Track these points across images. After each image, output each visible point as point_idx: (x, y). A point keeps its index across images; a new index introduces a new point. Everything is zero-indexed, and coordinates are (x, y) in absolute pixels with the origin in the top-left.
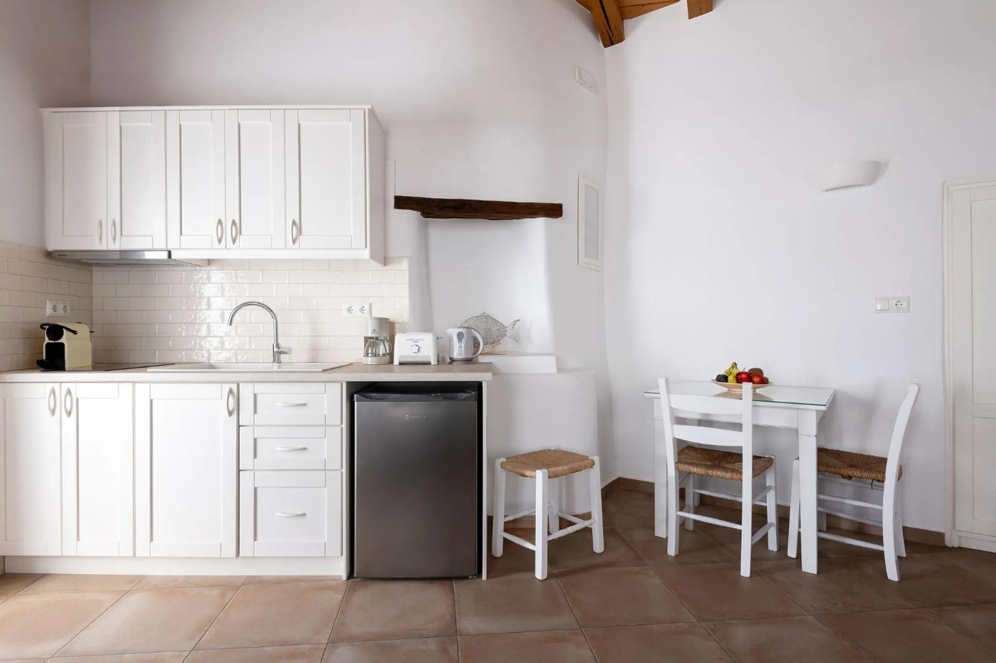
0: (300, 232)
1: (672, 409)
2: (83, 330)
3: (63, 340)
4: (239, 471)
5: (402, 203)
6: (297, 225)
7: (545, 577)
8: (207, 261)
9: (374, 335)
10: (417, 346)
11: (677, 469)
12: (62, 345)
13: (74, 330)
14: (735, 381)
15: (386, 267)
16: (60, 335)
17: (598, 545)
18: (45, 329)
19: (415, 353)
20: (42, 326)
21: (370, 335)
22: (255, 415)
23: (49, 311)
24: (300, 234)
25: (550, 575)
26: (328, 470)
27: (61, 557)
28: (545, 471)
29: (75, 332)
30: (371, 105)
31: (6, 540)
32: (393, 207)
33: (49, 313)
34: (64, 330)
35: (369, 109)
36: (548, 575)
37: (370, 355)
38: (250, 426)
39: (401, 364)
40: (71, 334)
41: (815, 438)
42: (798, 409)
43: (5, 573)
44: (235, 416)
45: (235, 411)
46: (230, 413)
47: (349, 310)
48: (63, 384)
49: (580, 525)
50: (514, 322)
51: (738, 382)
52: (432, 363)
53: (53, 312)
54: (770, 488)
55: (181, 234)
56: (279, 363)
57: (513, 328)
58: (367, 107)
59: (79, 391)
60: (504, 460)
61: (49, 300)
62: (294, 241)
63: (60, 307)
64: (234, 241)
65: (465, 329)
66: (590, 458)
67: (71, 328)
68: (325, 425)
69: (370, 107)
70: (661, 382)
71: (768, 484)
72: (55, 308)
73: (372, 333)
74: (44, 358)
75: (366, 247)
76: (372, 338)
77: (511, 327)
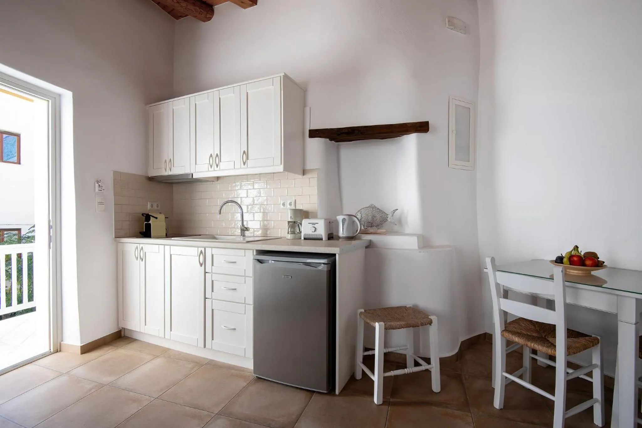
0: (247, 158)
1: (498, 285)
2: (161, 217)
3: (150, 222)
4: (205, 298)
5: (314, 134)
6: (246, 153)
7: (381, 402)
8: (216, 178)
9: (291, 220)
10: (314, 227)
11: (502, 335)
12: (150, 224)
13: (156, 217)
14: (569, 263)
15: (304, 176)
16: (149, 220)
17: (436, 386)
18: (144, 216)
19: (313, 232)
20: (143, 214)
21: (290, 220)
22: (213, 267)
23: (149, 207)
24: (248, 159)
25: (385, 402)
26: (247, 304)
27: (145, 333)
28: (382, 323)
29: (156, 218)
30: (284, 73)
31: (123, 320)
32: (308, 137)
33: (148, 208)
34: (151, 217)
35: (283, 75)
36: (384, 402)
37: (290, 233)
38: (210, 273)
39: (305, 239)
40: (154, 219)
41: (634, 326)
42: (617, 295)
43: (125, 336)
44: (203, 266)
45: (203, 264)
46: (201, 265)
47: (284, 204)
48: (141, 244)
49: (424, 366)
50: (394, 210)
51: (570, 264)
52: (324, 239)
53: (151, 208)
54: (596, 366)
55: (196, 164)
56: (243, 236)
57: (393, 215)
58: (282, 74)
59: (147, 248)
60: (363, 310)
61: (149, 202)
62: (244, 164)
63: (155, 205)
64: (217, 166)
65: (348, 216)
66: (429, 317)
67: (155, 216)
68: (245, 276)
69: (283, 74)
70: (488, 261)
71: (594, 362)
72: (152, 206)
73: (291, 219)
74: (144, 231)
75: (281, 164)
76: (292, 222)
77: (391, 215)
